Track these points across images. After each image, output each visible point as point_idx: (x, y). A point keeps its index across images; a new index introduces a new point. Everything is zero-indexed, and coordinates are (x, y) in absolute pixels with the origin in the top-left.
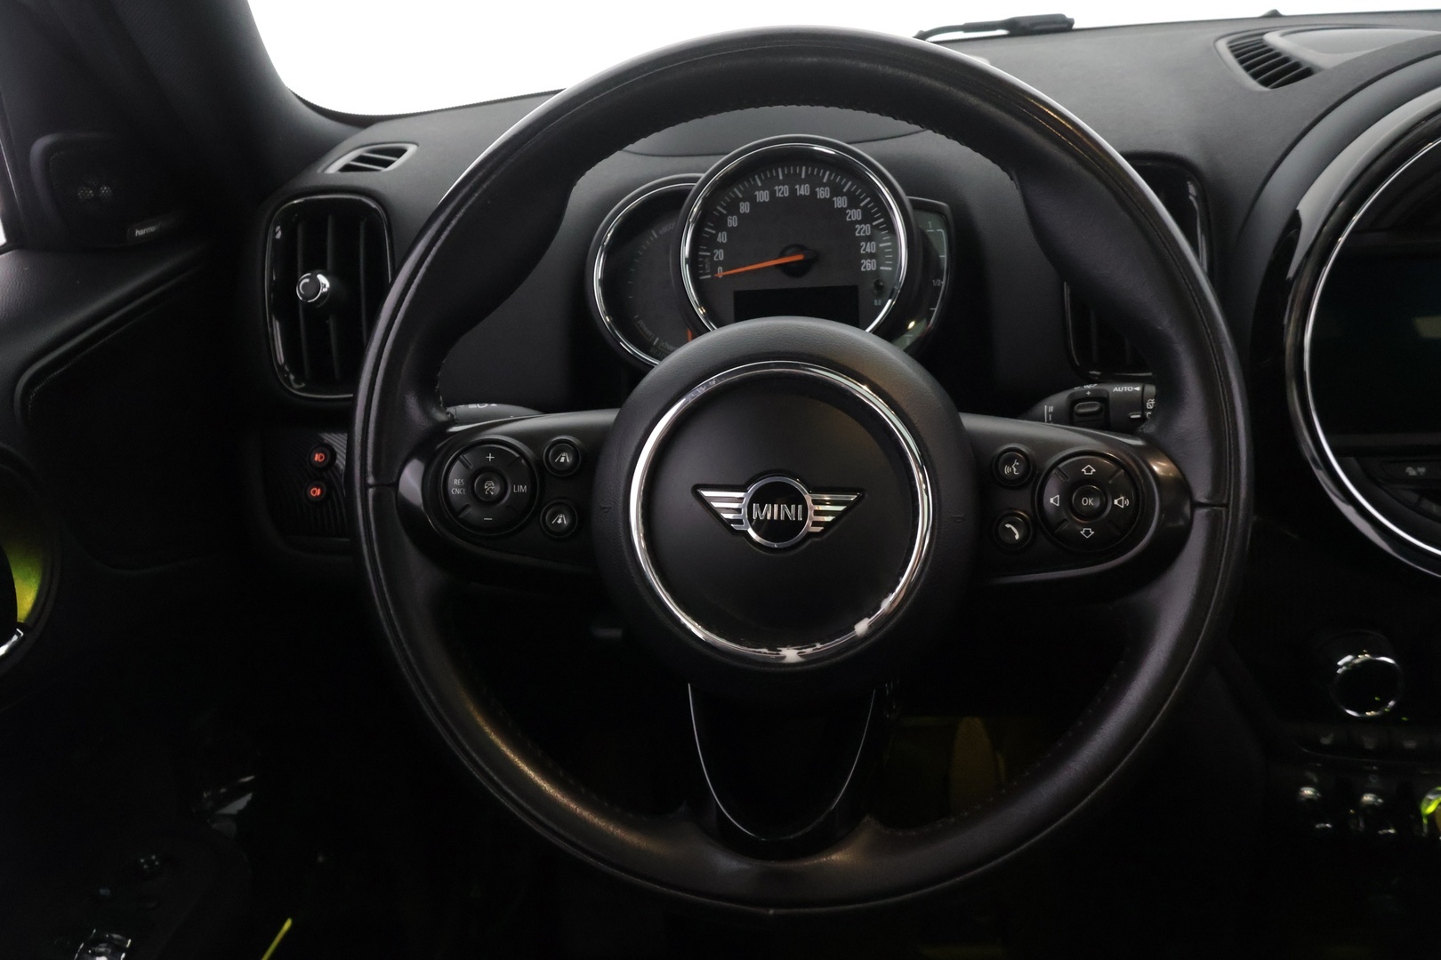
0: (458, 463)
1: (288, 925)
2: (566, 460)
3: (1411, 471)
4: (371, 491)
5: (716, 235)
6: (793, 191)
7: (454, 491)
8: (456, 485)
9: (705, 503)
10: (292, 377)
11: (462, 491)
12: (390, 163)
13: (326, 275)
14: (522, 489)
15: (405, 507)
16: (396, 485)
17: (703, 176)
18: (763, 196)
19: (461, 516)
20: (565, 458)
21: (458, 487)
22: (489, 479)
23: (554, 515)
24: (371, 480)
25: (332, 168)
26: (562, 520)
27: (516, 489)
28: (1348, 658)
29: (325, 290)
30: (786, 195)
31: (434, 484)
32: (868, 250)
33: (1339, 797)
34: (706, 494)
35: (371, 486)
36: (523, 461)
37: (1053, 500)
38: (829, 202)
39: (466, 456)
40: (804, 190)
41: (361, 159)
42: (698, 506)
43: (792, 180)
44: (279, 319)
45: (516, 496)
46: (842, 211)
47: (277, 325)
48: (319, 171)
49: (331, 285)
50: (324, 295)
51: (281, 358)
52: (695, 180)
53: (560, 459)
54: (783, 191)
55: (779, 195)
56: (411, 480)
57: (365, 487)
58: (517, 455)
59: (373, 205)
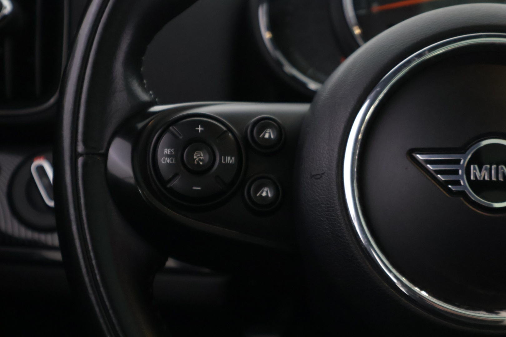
0: (168, 134)
2: (270, 136)
4: (80, 161)
7: (164, 160)
8: (165, 154)
11: (172, 160)
14: (230, 160)
19: (168, 186)
20: (269, 134)
21: (168, 156)
22: (199, 149)
23: (259, 188)
24: (80, 148)
26: (266, 192)
27: (225, 160)
31: (143, 155)
34: (420, 157)
35: (81, 155)
36: (230, 134)
42: (413, 170)
45: (224, 166)
53: (264, 135)
57: (75, 155)
58: (224, 129)
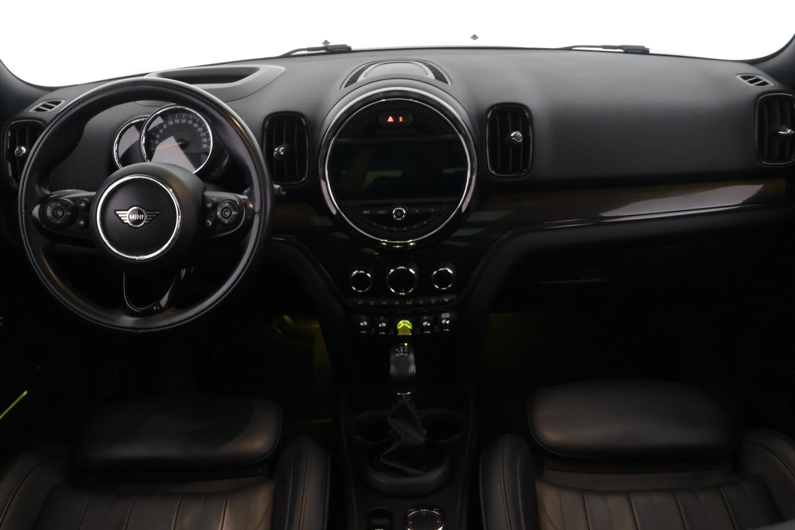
0: (49, 206)
1: (25, 393)
3: (365, 212)
4: (24, 215)
5: (156, 136)
6: (180, 121)
7: (48, 214)
8: (49, 212)
9: (117, 215)
10: (14, 181)
11: (51, 214)
12: (52, 107)
13: (25, 147)
14: (69, 213)
15: (34, 219)
16: (32, 213)
17: (149, 116)
18: (171, 123)
19: (50, 222)
20: (83, 205)
22: (59, 211)
23: (80, 221)
24: (23, 211)
25: (31, 111)
26: (82, 223)
27: (67, 213)
28: (356, 272)
29: (24, 152)
30: (178, 122)
31: (42, 212)
32: (205, 141)
33: (373, 324)
34: (117, 212)
35: (24, 213)
37: (219, 213)
38: (192, 125)
39: (52, 204)
40: (184, 121)
41: (44, 106)
42: (115, 216)
43: (180, 118)
44: (9, 162)
45: (68, 215)
46: (196, 128)
47: (9, 165)
48: (26, 111)
49: (26, 150)
50: (23, 154)
51: (10, 174)
52: (146, 117)
54: (177, 121)
55: (176, 122)
56: (36, 211)
57: (22, 213)
58: (69, 205)
59: (41, 123)
